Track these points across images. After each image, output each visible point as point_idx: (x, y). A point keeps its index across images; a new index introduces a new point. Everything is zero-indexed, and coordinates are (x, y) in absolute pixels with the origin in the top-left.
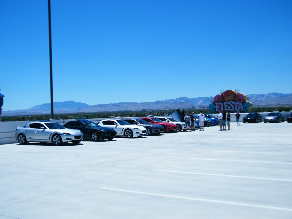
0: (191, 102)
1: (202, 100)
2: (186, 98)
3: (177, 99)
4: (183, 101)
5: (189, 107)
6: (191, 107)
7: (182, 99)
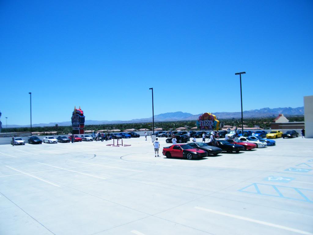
0: (273, 111)
1: (281, 110)
2: (268, 108)
3: (261, 109)
4: (266, 111)
5: (271, 116)
6: (272, 116)
7: (265, 109)
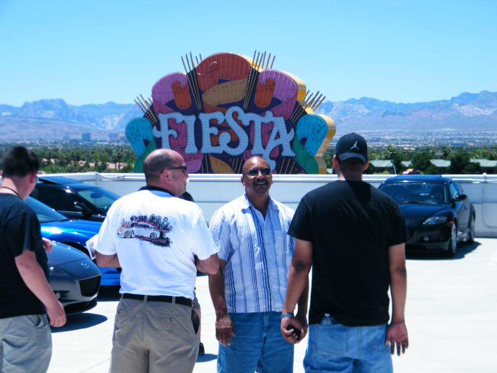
0: (79, 118)
1: (119, 114)
2: (62, 102)
3: (26, 105)
4: (49, 114)
5: (73, 137)
6: (80, 137)
7: (45, 105)
